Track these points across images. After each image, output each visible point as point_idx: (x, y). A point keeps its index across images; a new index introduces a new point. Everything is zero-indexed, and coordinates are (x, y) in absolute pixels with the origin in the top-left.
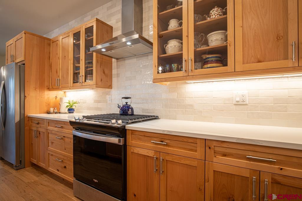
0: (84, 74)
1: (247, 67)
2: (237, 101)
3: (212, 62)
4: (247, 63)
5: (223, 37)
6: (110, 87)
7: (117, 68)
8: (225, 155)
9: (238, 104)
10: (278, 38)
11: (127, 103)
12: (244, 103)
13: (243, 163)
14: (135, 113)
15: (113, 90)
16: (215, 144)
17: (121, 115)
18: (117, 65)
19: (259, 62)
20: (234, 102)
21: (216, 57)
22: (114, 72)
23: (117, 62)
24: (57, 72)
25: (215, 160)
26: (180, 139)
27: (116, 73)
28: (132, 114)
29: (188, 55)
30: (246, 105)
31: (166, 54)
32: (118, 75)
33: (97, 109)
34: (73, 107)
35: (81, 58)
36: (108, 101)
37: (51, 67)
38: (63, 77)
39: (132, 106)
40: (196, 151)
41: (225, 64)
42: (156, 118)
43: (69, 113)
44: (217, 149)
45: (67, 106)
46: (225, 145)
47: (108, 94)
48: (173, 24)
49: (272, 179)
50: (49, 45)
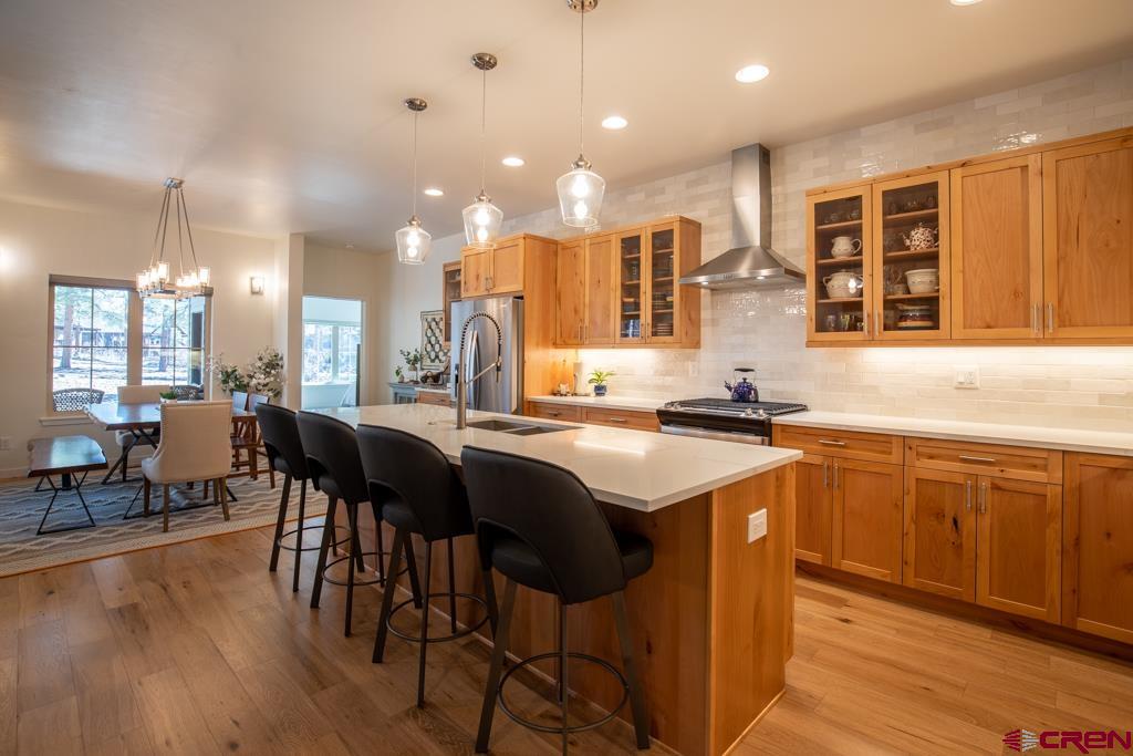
0: (649, 320)
1: (971, 333)
2: (961, 383)
3: (914, 318)
4: (971, 327)
5: (933, 278)
6: (696, 344)
7: (713, 308)
8: (931, 457)
9: (961, 387)
10: (1016, 294)
11: (745, 379)
12: (973, 386)
13: (957, 466)
14: (760, 400)
15: (702, 349)
16: (918, 442)
17: (733, 401)
18: (712, 302)
19: (989, 327)
20: (955, 384)
21: (921, 310)
22: (705, 315)
23: (712, 295)
24: (576, 311)
25: (918, 463)
26: (866, 437)
27: (709, 317)
28: (756, 401)
29: (874, 307)
30: (977, 389)
31: (828, 298)
32: (714, 322)
33: (662, 388)
34: (604, 383)
35: (642, 289)
36: (691, 372)
37: (559, 300)
38: (593, 322)
39: (757, 384)
40: (890, 453)
41: (936, 327)
42: (803, 408)
43: (597, 394)
44: (920, 449)
45: (591, 381)
46: (931, 444)
47: (689, 358)
48: (842, 247)
49: (992, 484)
50: (556, 253)
